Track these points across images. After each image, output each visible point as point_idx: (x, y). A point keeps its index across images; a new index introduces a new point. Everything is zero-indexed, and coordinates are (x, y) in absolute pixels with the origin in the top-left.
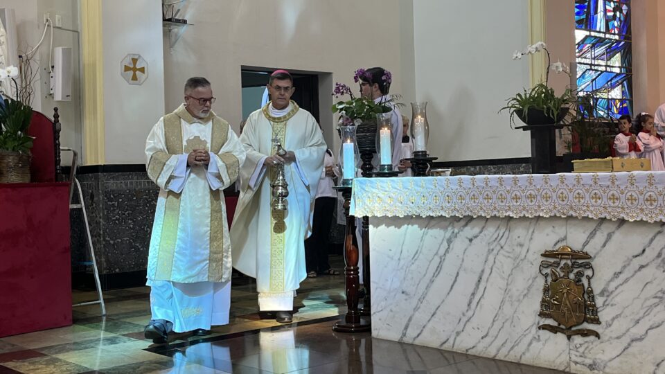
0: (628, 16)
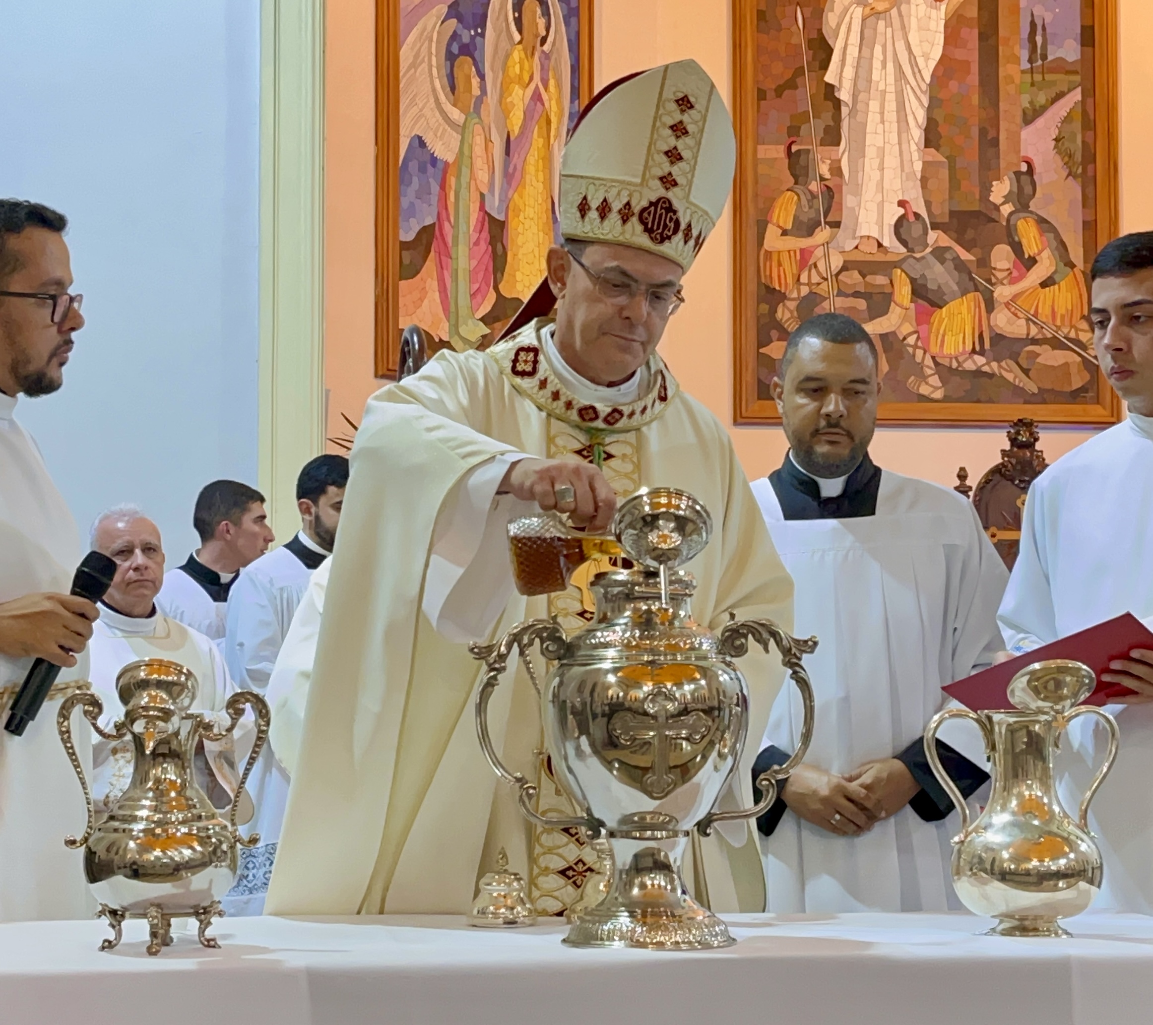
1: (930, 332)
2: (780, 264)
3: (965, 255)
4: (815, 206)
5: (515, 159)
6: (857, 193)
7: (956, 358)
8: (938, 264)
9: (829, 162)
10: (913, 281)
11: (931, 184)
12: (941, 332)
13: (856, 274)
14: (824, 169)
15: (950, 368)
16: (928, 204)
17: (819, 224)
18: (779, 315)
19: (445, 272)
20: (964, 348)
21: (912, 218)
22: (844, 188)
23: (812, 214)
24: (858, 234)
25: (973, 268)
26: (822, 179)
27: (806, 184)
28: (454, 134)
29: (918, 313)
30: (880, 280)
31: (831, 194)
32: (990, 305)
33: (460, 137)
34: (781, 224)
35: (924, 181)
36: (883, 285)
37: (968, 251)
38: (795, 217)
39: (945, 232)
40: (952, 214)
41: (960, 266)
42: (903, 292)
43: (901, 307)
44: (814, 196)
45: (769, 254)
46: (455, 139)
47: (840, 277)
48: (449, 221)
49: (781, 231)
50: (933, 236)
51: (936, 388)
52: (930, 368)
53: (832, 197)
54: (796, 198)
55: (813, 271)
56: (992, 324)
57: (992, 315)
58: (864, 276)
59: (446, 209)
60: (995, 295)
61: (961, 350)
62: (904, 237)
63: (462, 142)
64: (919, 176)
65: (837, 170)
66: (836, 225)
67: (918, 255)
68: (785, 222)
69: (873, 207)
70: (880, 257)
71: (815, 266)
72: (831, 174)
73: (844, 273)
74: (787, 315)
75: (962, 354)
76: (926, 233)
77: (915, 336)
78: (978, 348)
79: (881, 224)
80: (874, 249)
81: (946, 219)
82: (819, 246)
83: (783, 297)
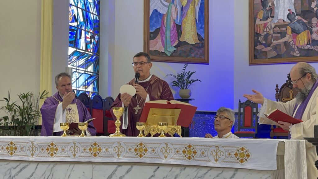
0: (98, 42)
1: (296, 40)
2: (259, 27)
3: (305, 21)
4: (268, 13)
5: (184, 11)
6: (278, 9)
7: (303, 46)
8: (298, 24)
9: (271, 2)
10: (292, 28)
11: (296, 5)
12: (299, 40)
13: (278, 28)
14: (270, 4)
15: (301, 49)
16: (296, 10)
17: (269, 17)
18: (259, 39)
19: (163, 38)
20: (305, 43)
21: (291, 13)
22: (275, 8)
23: (267, 15)
24: (278, 19)
25: (307, 24)
26: (270, 6)
27: (266, 8)
28: (166, 8)
29: (293, 36)
30: (284, 29)
31: (272, 10)
32: (311, 33)
33: (168, 8)
34: (260, 18)
35: (294, 4)
36: (284, 30)
37: (306, 20)
38: (263, 16)
39: (300, 16)
40: (301, 11)
41: (304, 24)
42: (289, 31)
43: (289, 35)
44: (267, 11)
45: (257, 25)
46: (166, 9)
47: (274, 29)
48: (164, 26)
49: (259, 20)
50: (297, 17)
51: (298, 54)
52: (296, 49)
53: (272, 11)
54: (263, 12)
55: (267, 28)
56: (312, 37)
57: (312, 35)
58: (280, 28)
59: (164, 24)
60: (313, 30)
61: (304, 44)
62: (290, 18)
63: (168, 9)
64: (293, 3)
65: (273, 4)
66: (273, 17)
67: (293, 22)
68: (261, 18)
69: (282, 12)
70: (284, 24)
71: (268, 27)
72: (272, 5)
73: (275, 28)
74: (261, 39)
75: (304, 45)
76: (295, 17)
77: (292, 42)
78: (308, 43)
79: (284, 16)
80: (282, 22)
81: (300, 13)
82: (268, 22)
83: (260, 35)
